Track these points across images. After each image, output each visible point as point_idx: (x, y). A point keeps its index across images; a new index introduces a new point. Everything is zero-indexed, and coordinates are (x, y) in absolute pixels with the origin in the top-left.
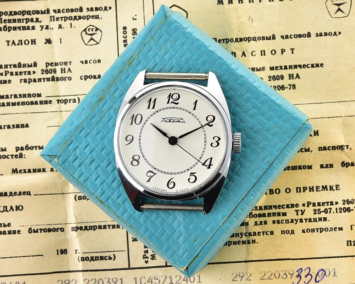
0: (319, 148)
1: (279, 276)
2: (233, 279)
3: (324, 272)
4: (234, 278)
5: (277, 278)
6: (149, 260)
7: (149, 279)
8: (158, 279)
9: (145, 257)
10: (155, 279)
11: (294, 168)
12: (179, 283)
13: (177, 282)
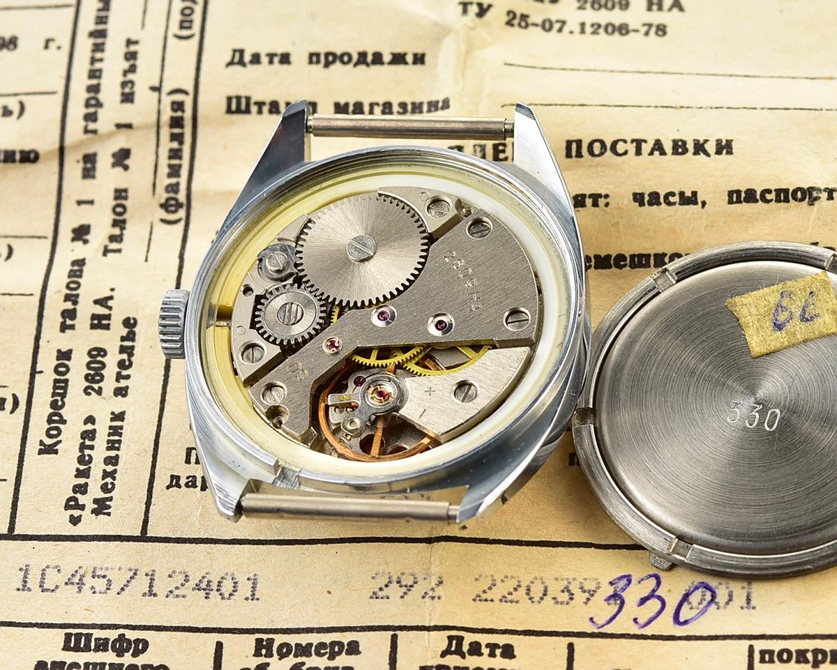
0: (731, 193)
1: (545, 594)
2: (374, 593)
3: (708, 594)
4: (377, 590)
5: (537, 599)
6: (86, 514)
7: (73, 575)
8: (104, 577)
9: (72, 504)
10: (93, 577)
11: (640, 261)
12: (177, 596)
13: (171, 592)
